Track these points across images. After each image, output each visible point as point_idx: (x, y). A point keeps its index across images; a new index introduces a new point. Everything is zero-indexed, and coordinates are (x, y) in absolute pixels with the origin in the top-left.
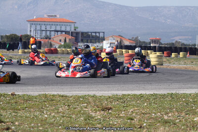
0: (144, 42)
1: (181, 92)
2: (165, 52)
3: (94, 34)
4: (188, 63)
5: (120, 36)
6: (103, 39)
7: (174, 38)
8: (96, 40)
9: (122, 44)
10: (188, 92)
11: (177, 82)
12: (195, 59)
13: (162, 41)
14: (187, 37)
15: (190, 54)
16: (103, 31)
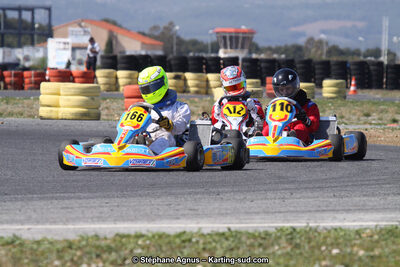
0: (195, 43)
1: (327, 222)
2: (268, 79)
3: (12, 15)
4: (354, 118)
5: (107, 21)
6: (47, 33)
7: (300, 29)
8: (20, 35)
9: (116, 52)
10: (351, 222)
11: (313, 189)
12: (376, 103)
13: (260, 40)
14: (348, 24)
15: (361, 85)
16: (48, 3)
